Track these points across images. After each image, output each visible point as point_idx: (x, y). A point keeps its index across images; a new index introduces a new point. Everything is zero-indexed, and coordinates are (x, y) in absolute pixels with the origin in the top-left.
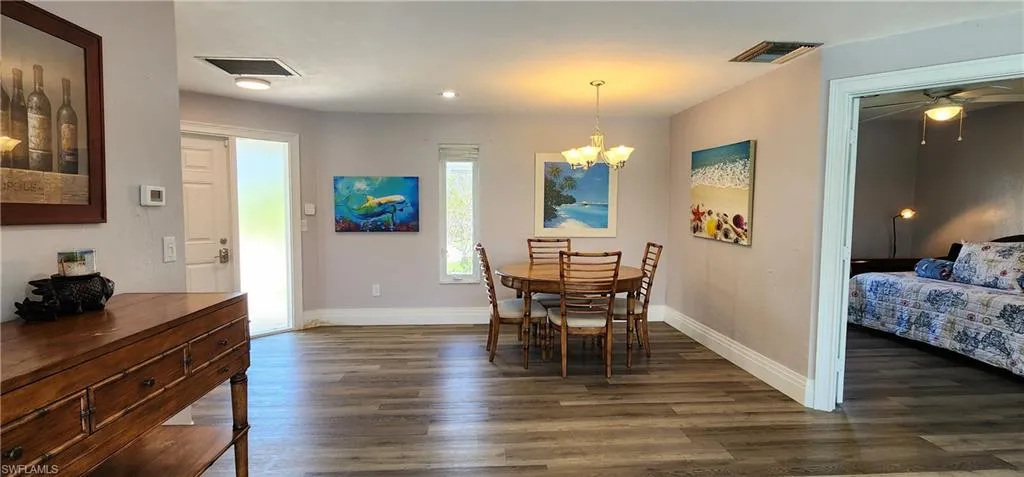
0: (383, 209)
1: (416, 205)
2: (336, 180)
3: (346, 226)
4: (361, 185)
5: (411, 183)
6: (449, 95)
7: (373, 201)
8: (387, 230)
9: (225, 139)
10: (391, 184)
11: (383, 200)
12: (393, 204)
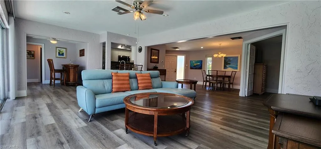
0: (197, 65)
1: (202, 65)
2: (191, 61)
3: (191, 68)
4: (193, 62)
5: (201, 62)
6: (202, 48)
7: (195, 64)
8: (197, 69)
9: (176, 56)
10: (198, 62)
11: (197, 64)
12: (198, 65)
